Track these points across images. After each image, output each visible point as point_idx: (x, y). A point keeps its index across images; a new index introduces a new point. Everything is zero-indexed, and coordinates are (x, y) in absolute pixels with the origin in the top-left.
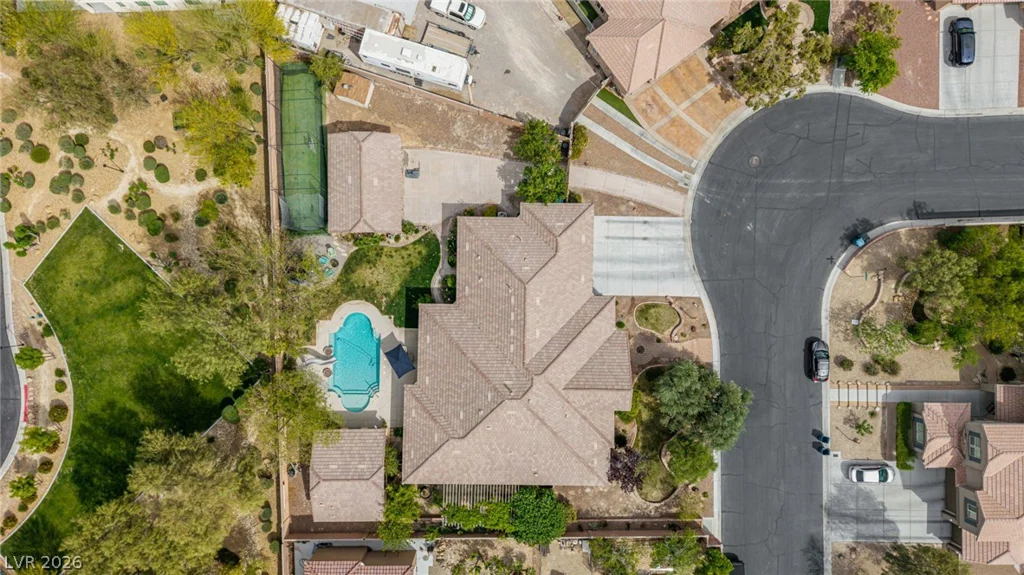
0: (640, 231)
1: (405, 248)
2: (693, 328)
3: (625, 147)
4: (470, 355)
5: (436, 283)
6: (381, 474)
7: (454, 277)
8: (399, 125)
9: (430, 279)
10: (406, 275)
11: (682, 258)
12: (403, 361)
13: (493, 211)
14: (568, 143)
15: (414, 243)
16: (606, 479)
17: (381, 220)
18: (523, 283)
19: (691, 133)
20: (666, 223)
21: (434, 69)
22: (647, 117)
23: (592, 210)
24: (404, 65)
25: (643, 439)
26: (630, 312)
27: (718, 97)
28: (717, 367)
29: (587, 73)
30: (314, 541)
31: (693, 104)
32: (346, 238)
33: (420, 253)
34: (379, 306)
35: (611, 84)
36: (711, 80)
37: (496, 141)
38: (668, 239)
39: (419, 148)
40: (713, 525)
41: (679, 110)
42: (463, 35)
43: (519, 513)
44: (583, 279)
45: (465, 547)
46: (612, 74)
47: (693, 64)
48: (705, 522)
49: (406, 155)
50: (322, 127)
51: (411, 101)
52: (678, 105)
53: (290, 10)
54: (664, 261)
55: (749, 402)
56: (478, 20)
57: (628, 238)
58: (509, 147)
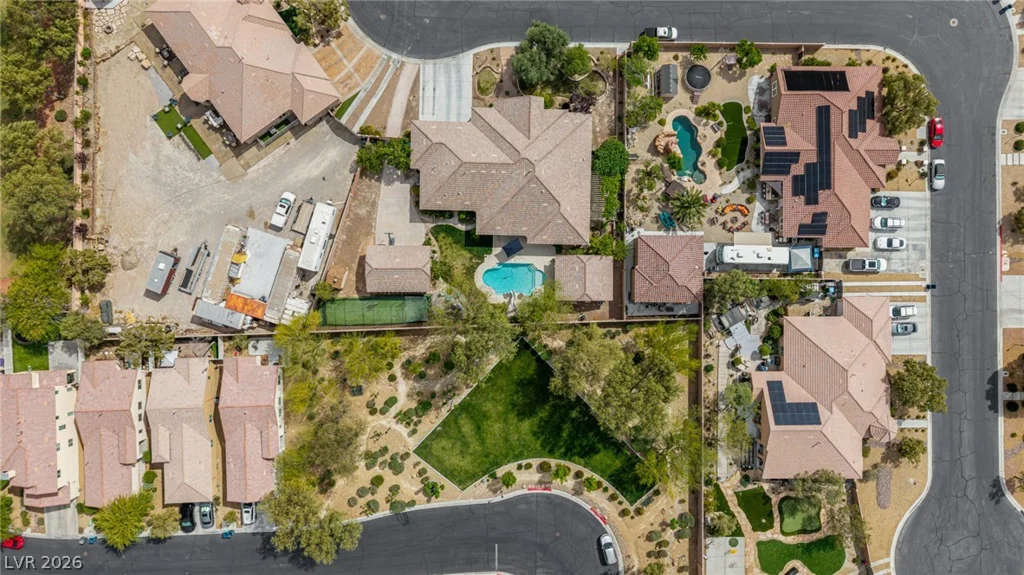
0: (429, 92)
1: (440, 247)
2: (494, 59)
3: (374, 101)
4: (508, 199)
5: (462, 227)
6: (582, 257)
7: (460, 212)
8: (360, 250)
9: (461, 231)
10: (458, 247)
11: (447, 66)
12: (514, 246)
13: (415, 190)
14: (371, 139)
15: (437, 241)
16: (588, 115)
17: (422, 259)
18: (462, 164)
19: (364, 59)
20: (424, 75)
21: (324, 223)
22: (354, 87)
23: (415, 122)
24: (321, 243)
25: (564, 92)
26: (483, 100)
27: (340, 40)
28: (517, 44)
29: (324, 126)
30: (626, 301)
31: (345, 57)
32: (434, 285)
33: (444, 238)
34: (478, 264)
35: (332, 110)
36: (328, 44)
37: (370, 187)
38: (435, 74)
39: (374, 238)
40: (621, 47)
41: (349, 66)
42: (300, 207)
43: (607, 170)
44: (460, 128)
45: (631, 208)
46: (326, 109)
47: (319, 56)
48: (619, 53)
49: (379, 245)
50: (360, 299)
51: (344, 242)
52: (346, 66)
53: (284, 316)
54: (449, 77)
55: (539, 22)
56: (291, 197)
57: (434, 100)
58: (373, 178)
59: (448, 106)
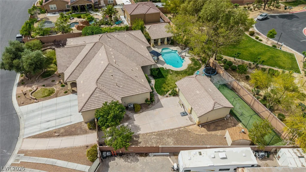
0: (52, 123)
2: (25, 94)
18: (110, 64)
39: (187, 126)
49: (191, 121)
50: (241, 122)
57: (59, 118)
58: (137, 141)
59: (64, 108)
